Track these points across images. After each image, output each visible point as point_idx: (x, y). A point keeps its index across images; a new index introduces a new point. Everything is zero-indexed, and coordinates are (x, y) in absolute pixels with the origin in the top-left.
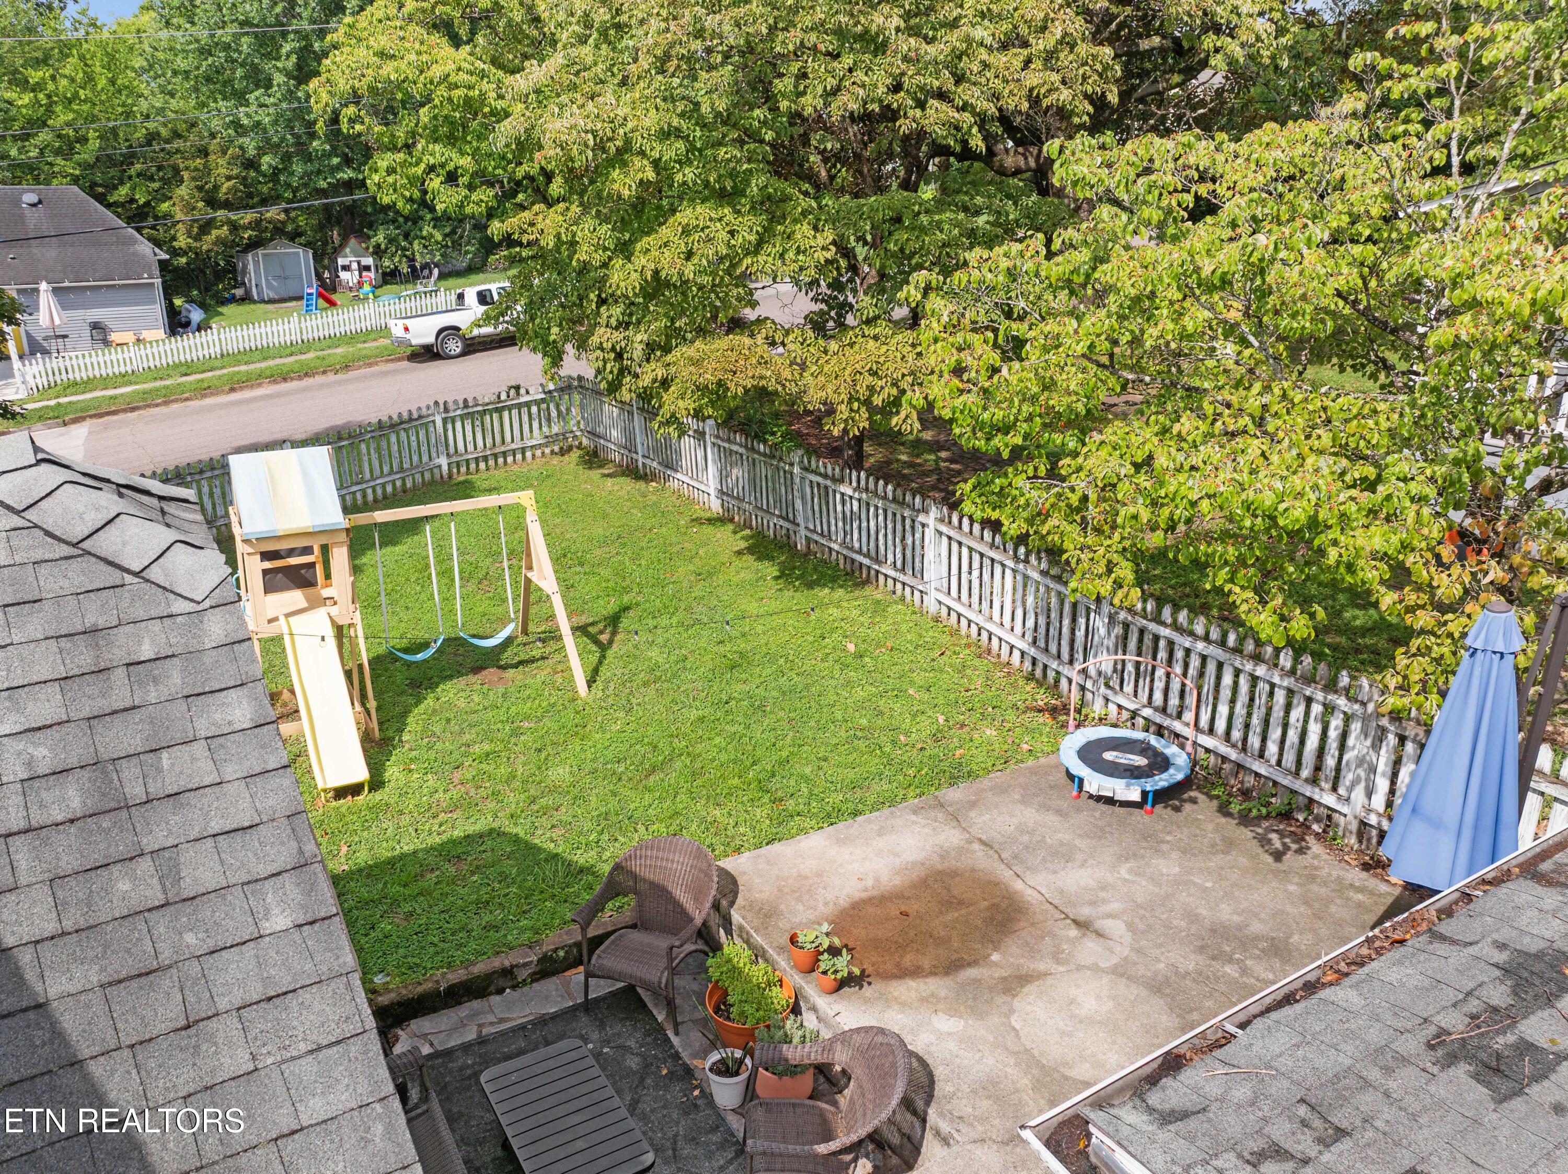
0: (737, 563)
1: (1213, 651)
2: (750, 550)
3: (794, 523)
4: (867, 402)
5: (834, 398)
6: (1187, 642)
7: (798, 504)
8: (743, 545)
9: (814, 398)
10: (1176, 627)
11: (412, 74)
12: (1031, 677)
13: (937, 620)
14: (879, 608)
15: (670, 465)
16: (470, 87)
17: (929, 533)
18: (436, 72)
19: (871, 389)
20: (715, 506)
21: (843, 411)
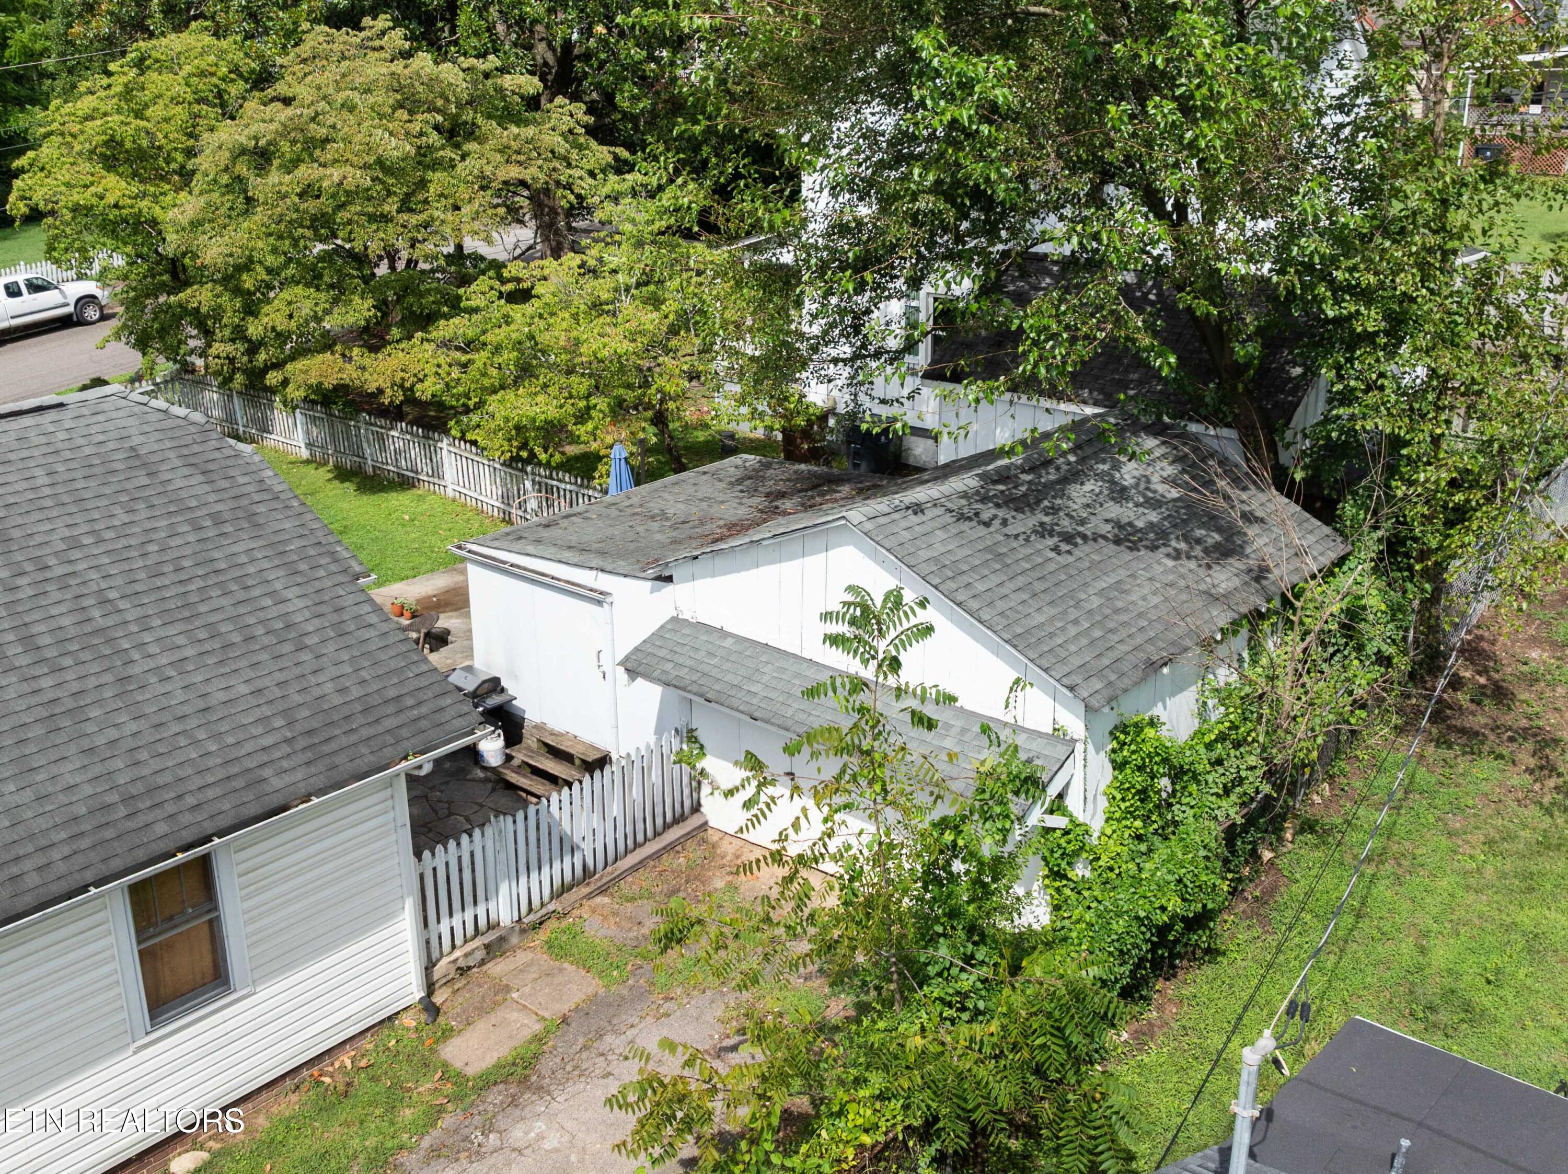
0: (329, 486)
1: (573, 487)
2: (335, 478)
3: (364, 458)
4: (402, 386)
5: (383, 385)
6: (563, 486)
7: (365, 445)
8: (330, 475)
9: (372, 388)
10: (559, 480)
11: (94, 201)
12: (504, 520)
13: (454, 500)
14: (421, 498)
15: (265, 429)
16: (132, 207)
17: (445, 452)
18: (110, 199)
19: (403, 379)
20: (305, 454)
21: (389, 392)
